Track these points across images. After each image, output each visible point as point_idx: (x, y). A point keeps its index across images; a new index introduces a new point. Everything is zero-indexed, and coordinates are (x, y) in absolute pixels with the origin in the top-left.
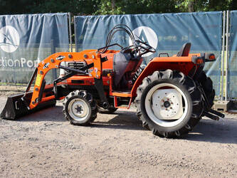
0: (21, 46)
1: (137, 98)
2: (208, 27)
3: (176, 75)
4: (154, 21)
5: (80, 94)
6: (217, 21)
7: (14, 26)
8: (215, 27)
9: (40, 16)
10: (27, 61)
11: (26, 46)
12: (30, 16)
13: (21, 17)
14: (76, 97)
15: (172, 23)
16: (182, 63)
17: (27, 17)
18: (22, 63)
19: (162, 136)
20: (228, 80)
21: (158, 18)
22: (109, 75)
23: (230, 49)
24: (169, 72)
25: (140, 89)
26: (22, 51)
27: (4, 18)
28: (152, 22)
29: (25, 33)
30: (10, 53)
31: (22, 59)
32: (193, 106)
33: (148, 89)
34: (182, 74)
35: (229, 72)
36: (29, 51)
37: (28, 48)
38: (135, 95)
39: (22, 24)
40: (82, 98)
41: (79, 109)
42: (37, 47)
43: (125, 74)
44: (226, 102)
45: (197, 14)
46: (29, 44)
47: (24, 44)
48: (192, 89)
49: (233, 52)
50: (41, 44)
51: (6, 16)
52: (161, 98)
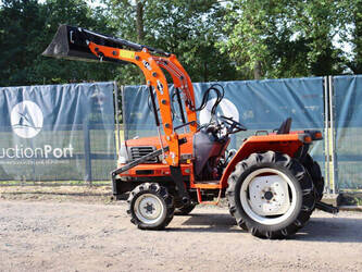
0: (44, 128)
1: (229, 189)
2: (305, 97)
3: (279, 157)
4: (234, 92)
5: (152, 187)
6: (317, 89)
7: (35, 100)
8: (315, 97)
9: (73, 87)
10: (53, 148)
11: (52, 128)
12: (59, 87)
13: (45, 89)
14: (147, 192)
15: (257, 92)
16: (284, 142)
17: (55, 89)
18: (47, 152)
19: (264, 237)
20: (336, 166)
21: (239, 87)
22: (188, 161)
23: (336, 126)
24: (271, 154)
25: (233, 177)
26: (47, 135)
27: (21, 91)
28: (230, 92)
29: (51, 111)
30: (27, 139)
31: (46, 147)
32: (304, 196)
33: (244, 176)
34: (287, 156)
35: (335, 155)
36: (57, 135)
37: (55, 131)
38: (225, 185)
39: (47, 98)
40: (154, 193)
41: (150, 208)
42: (69, 129)
43: (209, 159)
44: (335, 196)
45: (290, 82)
46: (56, 125)
47: (49, 126)
48: (301, 174)
49: (340, 130)
50: (74, 125)
51: (24, 88)
52: (261, 187)
